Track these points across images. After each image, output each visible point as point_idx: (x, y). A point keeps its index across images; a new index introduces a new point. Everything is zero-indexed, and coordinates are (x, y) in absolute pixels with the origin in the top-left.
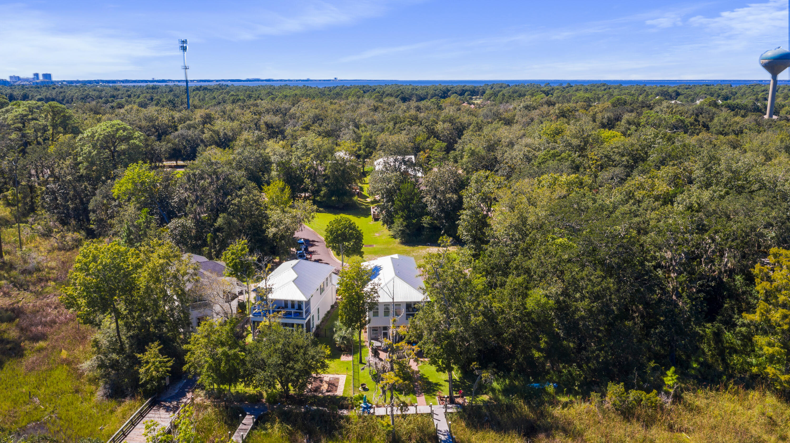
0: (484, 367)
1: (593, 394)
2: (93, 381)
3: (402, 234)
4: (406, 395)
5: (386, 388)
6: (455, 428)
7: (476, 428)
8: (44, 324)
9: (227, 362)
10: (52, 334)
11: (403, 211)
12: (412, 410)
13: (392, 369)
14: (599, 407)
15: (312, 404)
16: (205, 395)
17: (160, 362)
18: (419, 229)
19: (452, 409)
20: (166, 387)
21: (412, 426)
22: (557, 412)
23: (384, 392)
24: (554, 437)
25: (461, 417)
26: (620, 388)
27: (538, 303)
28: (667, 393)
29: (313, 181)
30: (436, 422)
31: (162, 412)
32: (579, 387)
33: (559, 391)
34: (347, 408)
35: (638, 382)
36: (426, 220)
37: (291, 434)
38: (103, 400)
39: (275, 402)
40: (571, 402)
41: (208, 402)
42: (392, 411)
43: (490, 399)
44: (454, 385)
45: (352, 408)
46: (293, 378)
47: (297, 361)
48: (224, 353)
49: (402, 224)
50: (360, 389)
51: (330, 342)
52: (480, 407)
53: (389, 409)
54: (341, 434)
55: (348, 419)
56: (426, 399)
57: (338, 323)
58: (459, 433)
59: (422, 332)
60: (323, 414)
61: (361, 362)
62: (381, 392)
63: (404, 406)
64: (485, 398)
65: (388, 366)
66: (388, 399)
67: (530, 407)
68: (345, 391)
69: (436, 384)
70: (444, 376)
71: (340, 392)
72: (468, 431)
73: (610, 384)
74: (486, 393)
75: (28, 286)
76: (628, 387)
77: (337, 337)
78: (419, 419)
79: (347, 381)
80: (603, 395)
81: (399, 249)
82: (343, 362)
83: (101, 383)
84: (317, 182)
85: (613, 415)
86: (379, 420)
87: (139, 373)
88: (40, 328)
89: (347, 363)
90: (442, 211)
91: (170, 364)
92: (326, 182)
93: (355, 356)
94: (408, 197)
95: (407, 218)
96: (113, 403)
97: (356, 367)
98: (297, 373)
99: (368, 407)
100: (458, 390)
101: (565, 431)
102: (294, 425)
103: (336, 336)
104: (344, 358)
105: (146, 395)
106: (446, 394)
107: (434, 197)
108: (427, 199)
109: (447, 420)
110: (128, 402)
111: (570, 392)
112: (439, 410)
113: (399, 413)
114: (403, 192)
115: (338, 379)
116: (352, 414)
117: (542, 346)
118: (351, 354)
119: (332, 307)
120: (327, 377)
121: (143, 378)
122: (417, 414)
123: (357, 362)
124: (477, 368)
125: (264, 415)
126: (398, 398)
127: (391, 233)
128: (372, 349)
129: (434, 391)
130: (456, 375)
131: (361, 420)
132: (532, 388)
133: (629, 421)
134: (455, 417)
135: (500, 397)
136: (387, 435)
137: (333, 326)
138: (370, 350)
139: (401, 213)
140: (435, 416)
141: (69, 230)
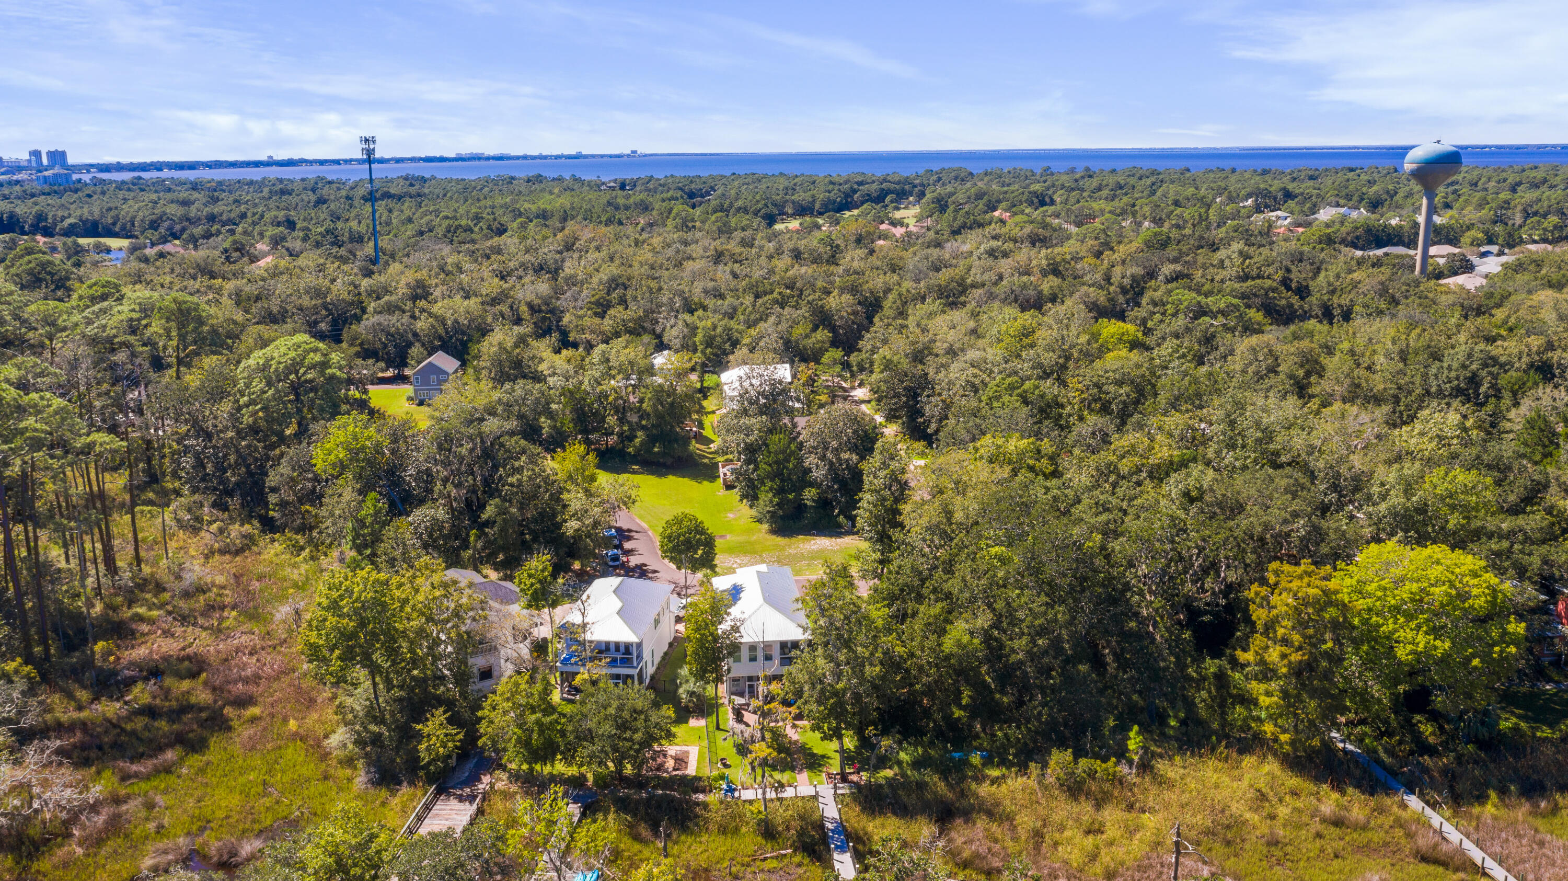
0: (885, 732)
1: (1032, 765)
2: (349, 762)
3: (772, 517)
4: (782, 771)
5: (756, 764)
6: (846, 813)
7: (873, 813)
8: (246, 681)
9: (541, 732)
10: (261, 695)
11: (772, 480)
12: (789, 792)
13: (763, 739)
14: (1039, 783)
15: (655, 788)
16: (509, 778)
17: (446, 735)
18: (800, 508)
19: (844, 790)
20: (454, 769)
21: (790, 812)
22: (984, 790)
23: (753, 769)
24: (974, 823)
25: (855, 800)
26: (1068, 755)
27: (959, 644)
28: (1130, 763)
29: (622, 421)
30: (821, 806)
31: (454, 803)
32: (1015, 756)
33: (988, 761)
34: (703, 791)
35: (1092, 748)
36: (810, 494)
37: (631, 826)
38: (367, 788)
39: (606, 786)
40: (1004, 777)
41: (514, 788)
42: (764, 793)
43: (896, 775)
44: (847, 758)
45: (711, 791)
46: (632, 752)
47: (635, 731)
48: (538, 722)
49: (771, 501)
50: (719, 765)
51: (674, 700)
52: (881, 786)
53: (760, 791)
54: (697, 825)
55: (705, 806)
56: (810, 777)
57: (684, 671)
58: (853, 820)
59: (802, 688)
60: (672, 800)
61: (718, 728)
62: (749, 768)
63: (781, 786)
64: (889, 773)
65: (758, 734)
66: (759, 778)
67: (949, 784)
68: (698, 768)
69: (823, 756)
70: (834, 745)
71: (691, 771)
72: (864, 818)
73: (1054, 750)
74: (890, 768)
75: (195, 618)
76: (1077, 756)
77: (682, 692)
78: (800, 804)
79: (701, 754)
80: (1045, 765)
81: (768, 543)
82: (693, 729)
83: (360, 764)
84: (628, 422)
85: (1057, 792)
86: (747, 806)
87: (418, 751)
88: (240, 686)
89: (699, 729)
90: (836, 479)
91: (461, 736)
92: (644, 422)
93: (709, 719)
94: (781, 457)
95: (780, 491)
96: (384, 793)
97: (711, 735)
98: (637, 747)
99: (731, 790)
100: (853, 764)
101: (990, 814)
102: (635, 815)
103: (681, 690)
104: (693, 722)
105: (430, 780)
106: (835, 769)
107: (823, 458)
108: (811, 461)
109: (837, 804)
110: (405, 790)
111: (1003, 762)
112: (826, 791)
113: (773, 795)
114: (773, 448)
115: (687, 752)
116: (712, 798)
117: (964, 702)
118: (703, 717)
119: (671, 645)
120: (672, 750)
121: (425, 758)
122: (797, 797)
123: (712, 728)
124: (875, 735)
125: (593, 803)
126: (771, 776)
127: (754, 512)
128: (733, 708)
129: (820, 765)
130: (850, 742)
131: (723, 806)
132: (952, 759)
133: (1076, 800)
134: (847, 800)
135: (909, 772)
136: (758, 825)
137: (676, 676)
138: (730, 711)
139: (770, 484)
140: (821, 799)
141: (232, 520)
